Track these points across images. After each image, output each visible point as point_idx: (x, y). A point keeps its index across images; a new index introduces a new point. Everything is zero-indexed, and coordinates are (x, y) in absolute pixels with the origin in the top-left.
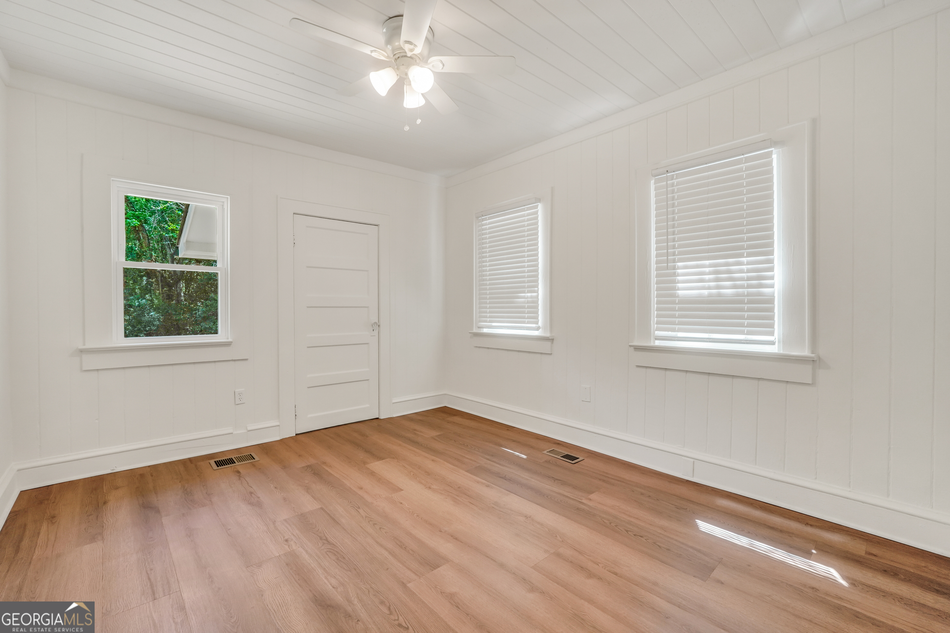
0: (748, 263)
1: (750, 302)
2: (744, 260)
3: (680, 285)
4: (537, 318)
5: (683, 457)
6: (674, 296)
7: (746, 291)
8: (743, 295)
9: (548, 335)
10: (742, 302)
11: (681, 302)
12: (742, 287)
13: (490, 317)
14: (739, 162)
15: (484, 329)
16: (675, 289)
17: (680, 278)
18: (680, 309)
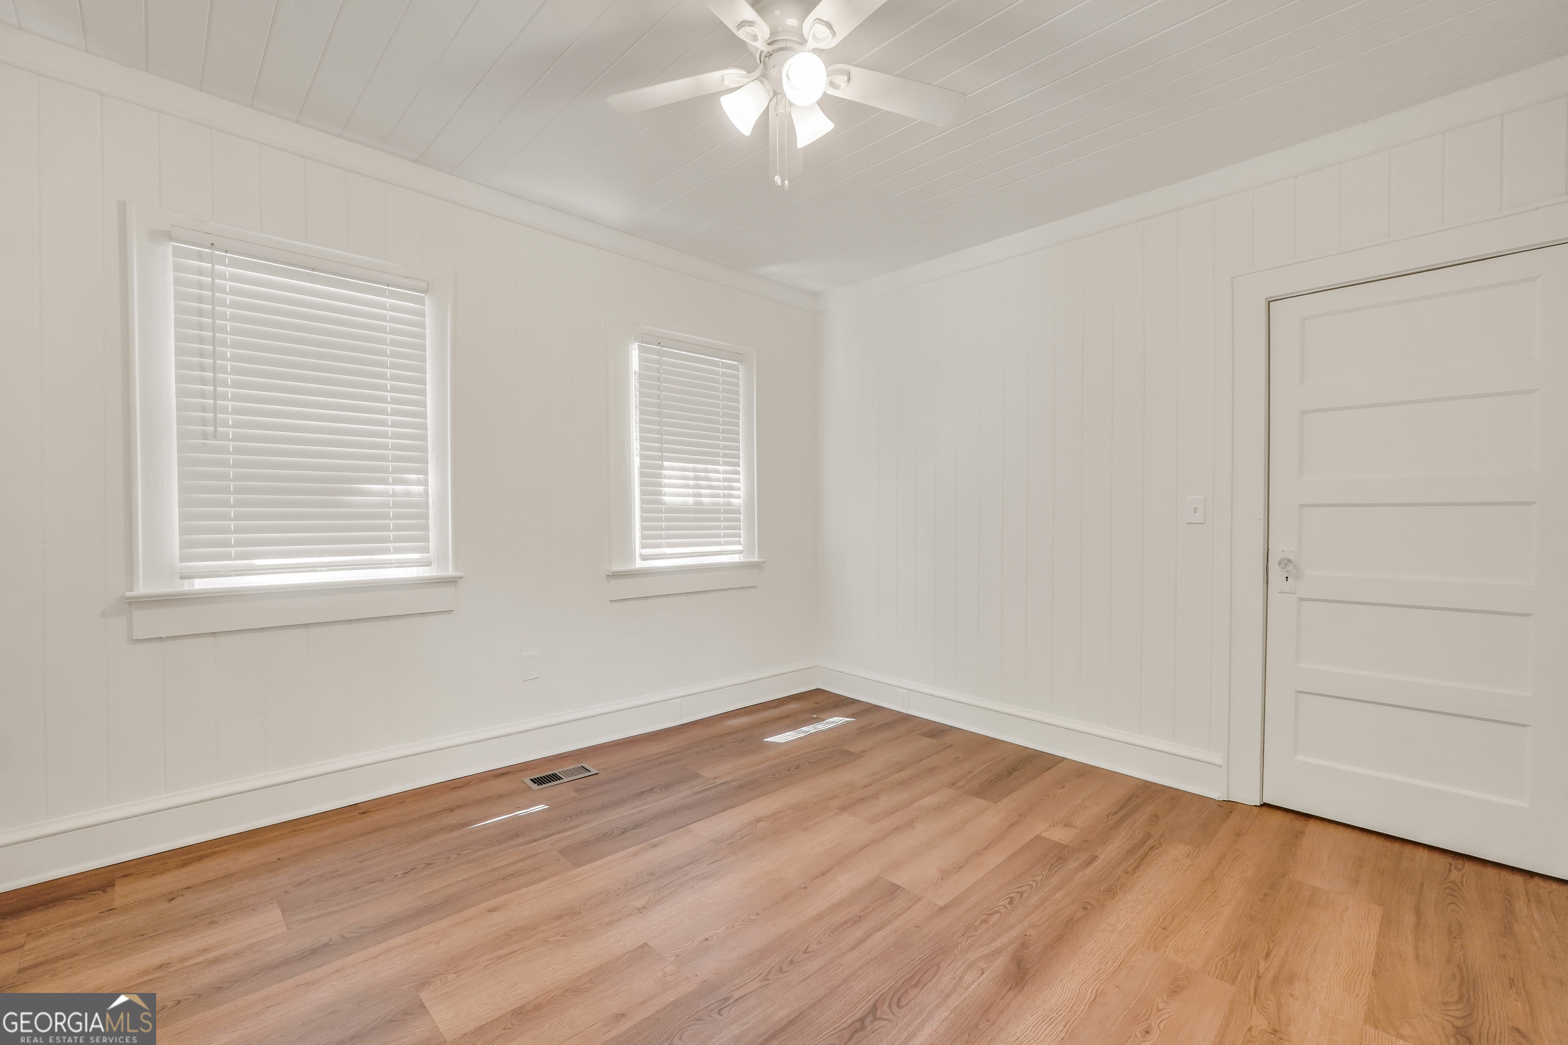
0: (725, 472)
1: (726, 512)
2: (720, 468)
3: (666, 490)
4: (426, 539)
5: (671, 701)
6: (661, 502)
7: (721, 500)
8: (718, 504)
9: (450, 572)
10: (718, 512)
11: (668, 510)
12: (718, 496)
13: (239, 543)
14: (716, 364)
15: (195, 580)
16: (660, 493)
17: (665, 481)
18: (668, 520)
